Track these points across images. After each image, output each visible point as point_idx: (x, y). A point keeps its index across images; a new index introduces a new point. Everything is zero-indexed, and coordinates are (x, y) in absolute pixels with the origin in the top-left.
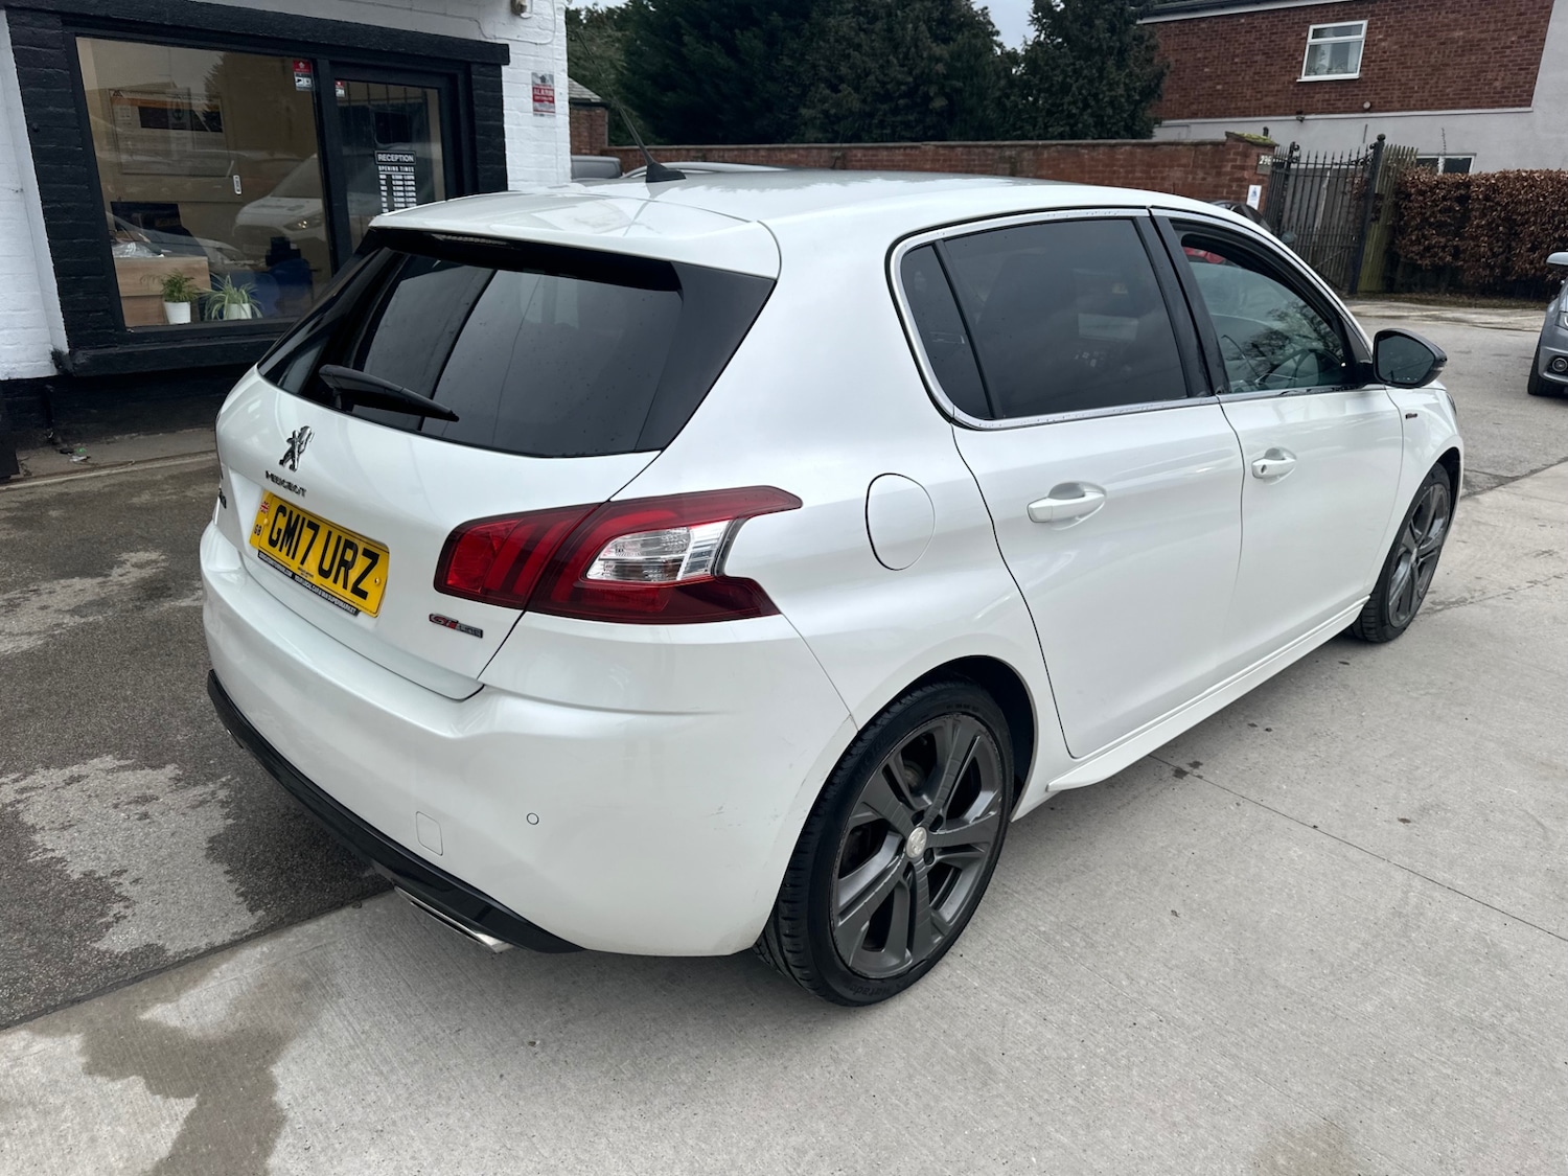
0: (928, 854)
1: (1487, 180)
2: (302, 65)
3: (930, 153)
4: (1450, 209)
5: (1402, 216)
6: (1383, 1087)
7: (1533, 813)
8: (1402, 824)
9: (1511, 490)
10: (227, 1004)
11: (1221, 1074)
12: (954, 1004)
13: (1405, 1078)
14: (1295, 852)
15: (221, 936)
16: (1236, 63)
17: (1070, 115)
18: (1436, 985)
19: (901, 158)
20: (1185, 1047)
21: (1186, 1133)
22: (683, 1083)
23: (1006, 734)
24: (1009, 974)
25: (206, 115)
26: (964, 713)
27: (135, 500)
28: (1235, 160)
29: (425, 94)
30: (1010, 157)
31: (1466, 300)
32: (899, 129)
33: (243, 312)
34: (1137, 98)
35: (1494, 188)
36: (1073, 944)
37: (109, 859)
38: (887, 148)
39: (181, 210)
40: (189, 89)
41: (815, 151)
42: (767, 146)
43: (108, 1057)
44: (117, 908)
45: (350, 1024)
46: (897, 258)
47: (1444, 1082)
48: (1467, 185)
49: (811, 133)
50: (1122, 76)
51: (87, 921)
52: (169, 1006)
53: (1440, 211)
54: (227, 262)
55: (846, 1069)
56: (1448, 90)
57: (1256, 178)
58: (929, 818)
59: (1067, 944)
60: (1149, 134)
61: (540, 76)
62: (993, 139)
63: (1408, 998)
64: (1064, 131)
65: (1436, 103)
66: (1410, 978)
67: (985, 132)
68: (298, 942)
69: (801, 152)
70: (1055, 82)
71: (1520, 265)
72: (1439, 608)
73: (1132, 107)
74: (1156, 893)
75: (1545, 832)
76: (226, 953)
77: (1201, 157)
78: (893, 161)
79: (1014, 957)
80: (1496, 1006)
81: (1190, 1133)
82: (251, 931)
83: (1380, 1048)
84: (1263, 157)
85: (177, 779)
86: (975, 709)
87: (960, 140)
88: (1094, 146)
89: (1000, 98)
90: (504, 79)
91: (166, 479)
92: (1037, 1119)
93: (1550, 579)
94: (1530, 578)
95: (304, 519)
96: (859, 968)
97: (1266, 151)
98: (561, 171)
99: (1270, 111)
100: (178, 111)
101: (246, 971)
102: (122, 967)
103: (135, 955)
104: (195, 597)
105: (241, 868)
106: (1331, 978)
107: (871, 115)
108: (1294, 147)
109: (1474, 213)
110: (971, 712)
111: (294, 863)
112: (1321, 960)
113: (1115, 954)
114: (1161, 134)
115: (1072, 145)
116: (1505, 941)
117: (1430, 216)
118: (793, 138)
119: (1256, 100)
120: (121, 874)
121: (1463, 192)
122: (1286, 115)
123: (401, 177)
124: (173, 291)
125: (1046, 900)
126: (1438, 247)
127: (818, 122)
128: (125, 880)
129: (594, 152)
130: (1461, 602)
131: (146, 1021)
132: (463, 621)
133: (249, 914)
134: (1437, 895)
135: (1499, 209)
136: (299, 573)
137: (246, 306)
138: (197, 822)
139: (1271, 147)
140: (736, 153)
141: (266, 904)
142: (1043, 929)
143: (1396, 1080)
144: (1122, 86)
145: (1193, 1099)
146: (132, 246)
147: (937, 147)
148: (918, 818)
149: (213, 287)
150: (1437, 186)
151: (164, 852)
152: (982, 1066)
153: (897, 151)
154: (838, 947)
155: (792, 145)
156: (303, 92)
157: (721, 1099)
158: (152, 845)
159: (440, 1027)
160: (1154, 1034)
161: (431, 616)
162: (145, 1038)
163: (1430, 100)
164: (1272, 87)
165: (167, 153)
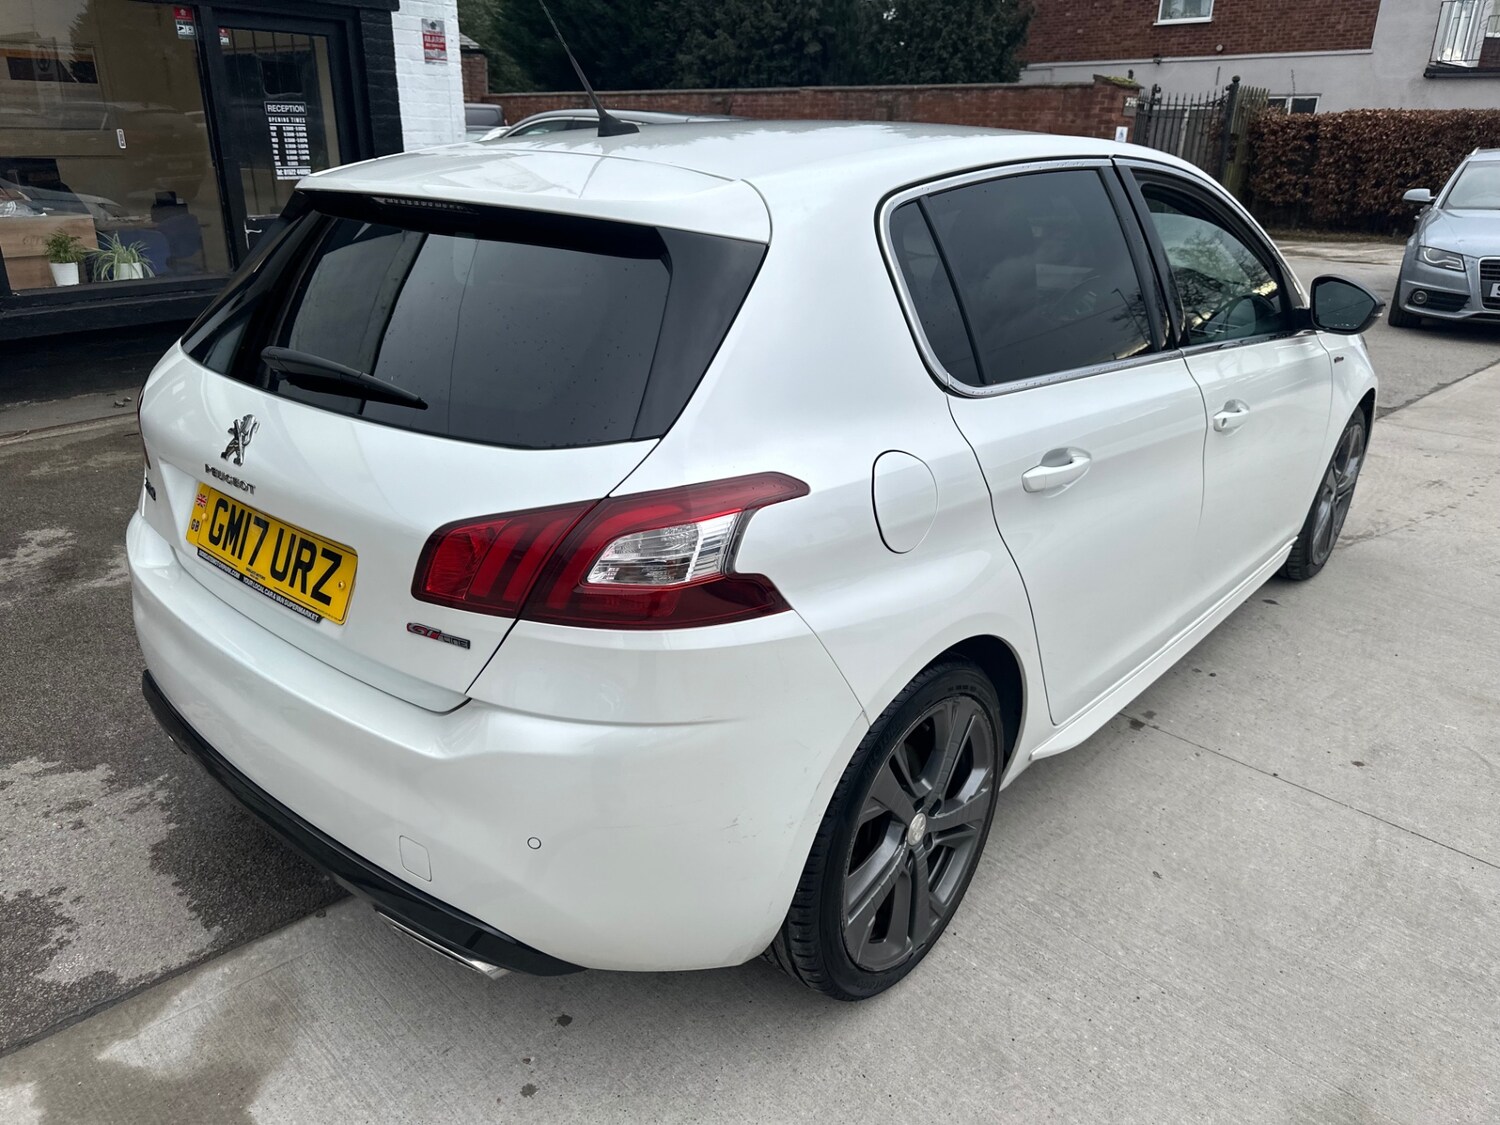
0: (927, 839)
1: (1334, 120)
2: (183, 12)
3: (810, 98)
4: (1300, 148)
5: (1255, 155)
6: (1391, 1051)
7: (1476, 750)
8: (1356, 767)
9: (1392, 421)
10: (191, 1037)
11: (1231, 1046)
12: (956, 988)
13: (1410, 1040)
14: (1260, 802)
15: (177, 958)
16: (1096, 8)
17: (941, 60)
18: (1419, 936)
19: (781, 103)
20: (1191, 1020)
21: (1208, 1115)
22: (691, 1095)
23: (998, 709)
24: (1005, 950)
25: (73, 65)
26: (962, 694)
27: (34, 473)
28: (1103, 103)
29: (312, 41)
30: (887, 101)
31: (1317, 235)
32: (775, 74)
33: (134, 272)
34: (1004, 42)
35: (1340, 127)
36: (1064, 914)
37: (45, 876)
38: (767, 93)
39: (59, 164)
40: (54, 38)
41: (695, 97)
42: (648, 92)
43: (66, 1107)
44: (60, 932)
45: (329, 1051)
46: (885, 216)
47: (1446, 1040)
48: (1316, 124)
49: (688, 79)
50: (990, 22)
51: (27, 949)
52: (129, 1043)
53: (1291, 150)
54: (110, 218)
55: (856, 1067)
56: (1295, 33)
57: (1122, 120)
58: (929, 804)
59: (1056, 915)
60: (1015, 77)
61: (430, 22)
62: (866, 83)
63: (1396, 952)
64: (935, 76)
65: (1284, 45)
66: (1393, 931)
67: (858, 76)
68: (262, 959)
69: (682, 97)
70: (925, 27)
71: (1365, 200)
72: (1350, 542)
73: (1000, 52)
74: (1135, 854)
75: (1491, 770)
76: (185, 977)
77: (1070, 100)
78: (772, 106)
79: (1007, 932)
80: (1480, 956)
81: (1213, 1114)
82: (209, 950)
83: (1379, 1008)
84: (1129, 99)
85: (110, 781)
86: (973, 689)
87: (834, 85)
88: (967, 89)
89: (872, 43)
90: (394, 25)
91: (64, 448)
92: (1058, 1110)
93: (1445, 509)
94: (1427, 509)
95: (250, 515)
96: (866, 964)
97: (1132, 92)
98: (455, 120)
99: (1129, 54)
100: (43, 61)
101: (208, 997)
102: (71, 1000)
103: (83, 985)
104: (109, 577)
105: (191, 879)
106: (1319, 936)
107: (747, 61)
108: (1156, 90)
109: (1322, 152)
110: (969, 692)
111: (248, 869)
112: (1306, 917)
113: (1106, 922)
114: (1027, 78)
115: (946, 89)
116: (1476, 886)
117: (1282, 155)
118: (672, 83)
119: (1116, 43)
120: (60, 893)
121: (1311, 131)
122: (1144, 58)
123: (292, 129)
124: (59, 252)
125: (1029, 867)
126: (1290, 185)
127: (695, 67)
128: (65, 898)
129: (475, 99)
130: (1368, 536)
131: (105, 1062)
132: (446, 630)
133: (205, 930)
134: (1403, 840)
135: (1345, 147)
136: (248, 574)
137: (137, 266)
138: (137, 829)
139: (1136, 89)
140: (617, 99)
141: (222, 918)
142: (1031, 900)
143: (1401, 1042)
144: (990, 30)
145: (1210, 1077)
146: (12, 205)
147: (816, 91)
148: (918, 804)
149: (100, 246)
150: (1287, 125)
151: (105, 865)
152: (994, 1054)
153: (776, 96)
154: (848, 947)
155: (673, 91)
156: (186, 40)
157: (733, 1110)
158: (90, 858)
159: (426, 1048)
160: (1159, 1007)
161: (409, 625)
162: (105, 1082)
163: (1279, 43)
164: (1130, 31)
165: (35, 106)
